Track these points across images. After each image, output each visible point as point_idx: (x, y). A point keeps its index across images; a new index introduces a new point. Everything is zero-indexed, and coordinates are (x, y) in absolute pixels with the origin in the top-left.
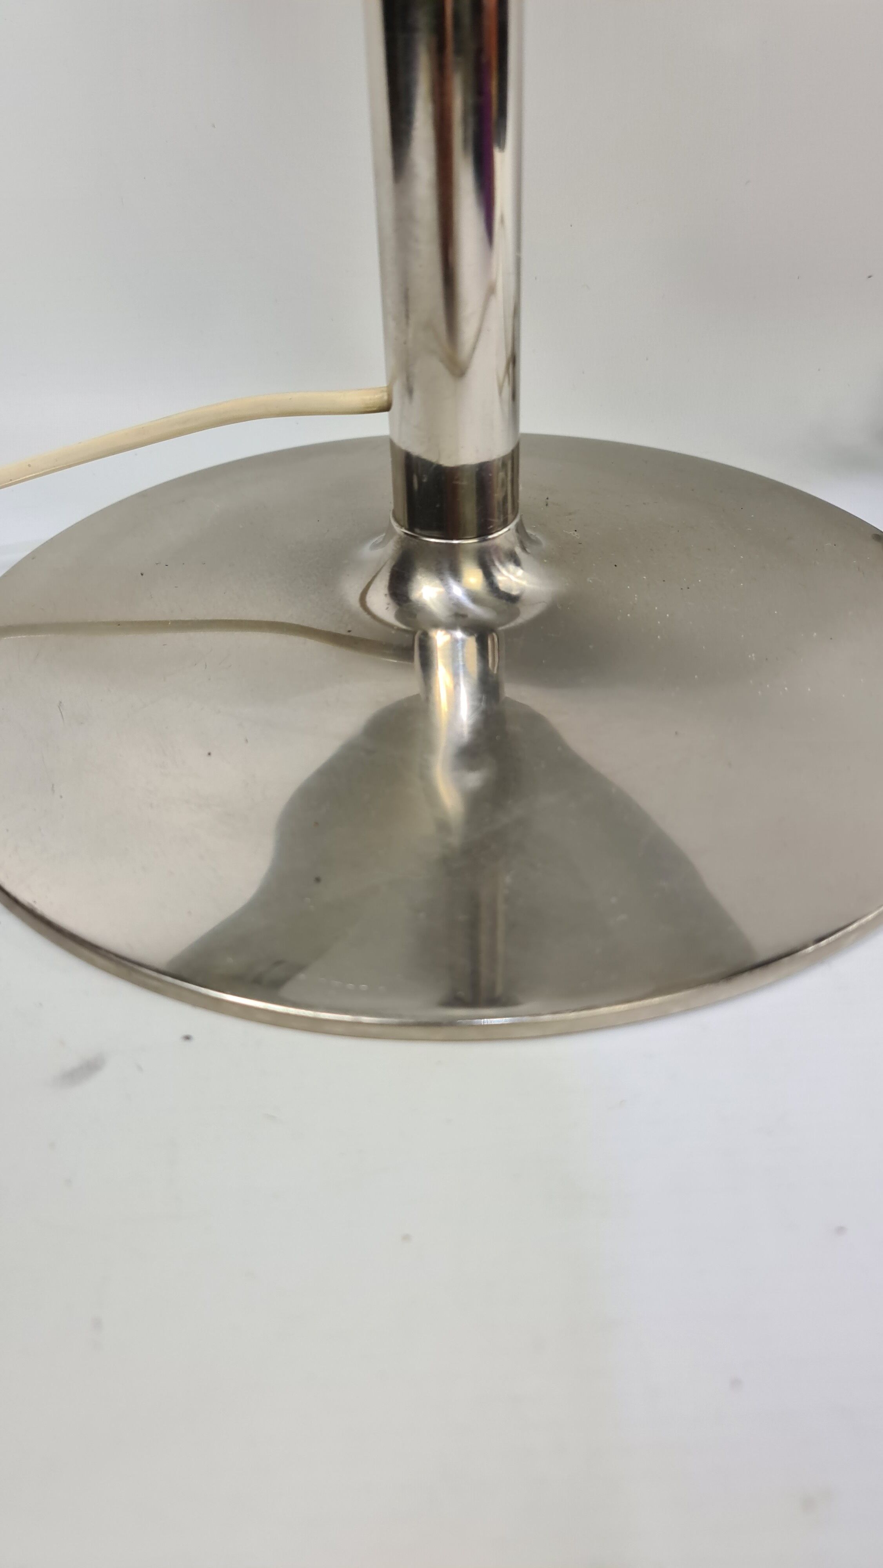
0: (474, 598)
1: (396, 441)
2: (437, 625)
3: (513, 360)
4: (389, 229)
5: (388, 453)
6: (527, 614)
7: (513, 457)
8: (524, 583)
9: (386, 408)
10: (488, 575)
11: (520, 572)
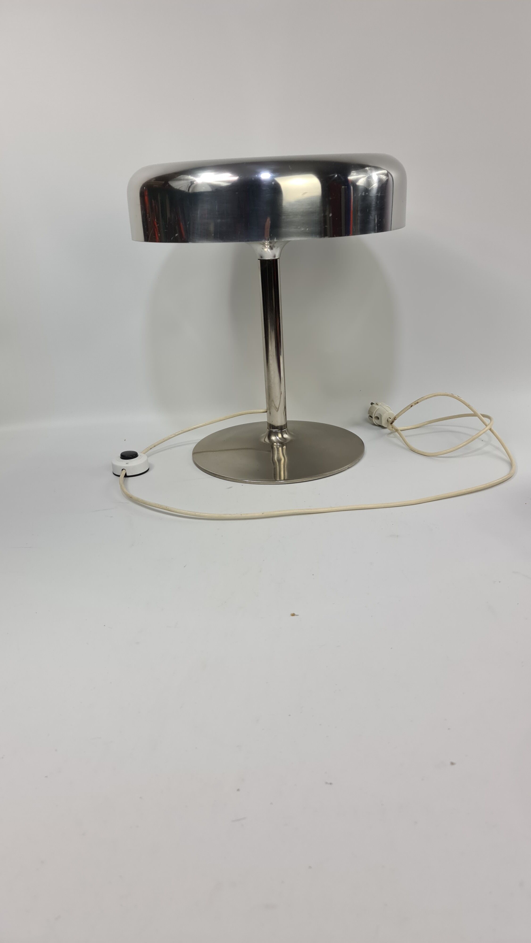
0: (280, 438)
1: (268, 422)
2: (275, 443)
3: (285, 408)
4: (267, 388)
5: (267, 424)
6: (288, 441)
7: (286, 424)
8: (287, 437)
9: (267, 412)
10: (282, 436)
11: (287, 435)
